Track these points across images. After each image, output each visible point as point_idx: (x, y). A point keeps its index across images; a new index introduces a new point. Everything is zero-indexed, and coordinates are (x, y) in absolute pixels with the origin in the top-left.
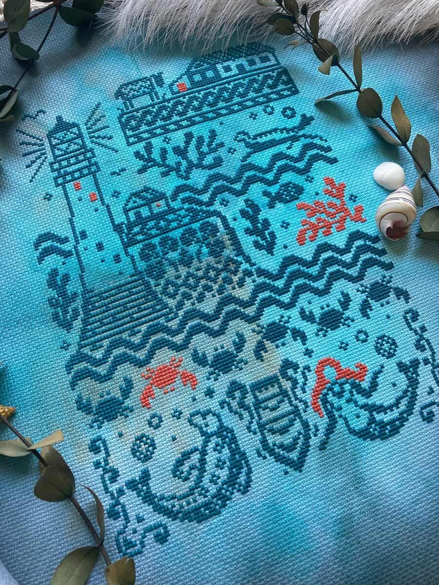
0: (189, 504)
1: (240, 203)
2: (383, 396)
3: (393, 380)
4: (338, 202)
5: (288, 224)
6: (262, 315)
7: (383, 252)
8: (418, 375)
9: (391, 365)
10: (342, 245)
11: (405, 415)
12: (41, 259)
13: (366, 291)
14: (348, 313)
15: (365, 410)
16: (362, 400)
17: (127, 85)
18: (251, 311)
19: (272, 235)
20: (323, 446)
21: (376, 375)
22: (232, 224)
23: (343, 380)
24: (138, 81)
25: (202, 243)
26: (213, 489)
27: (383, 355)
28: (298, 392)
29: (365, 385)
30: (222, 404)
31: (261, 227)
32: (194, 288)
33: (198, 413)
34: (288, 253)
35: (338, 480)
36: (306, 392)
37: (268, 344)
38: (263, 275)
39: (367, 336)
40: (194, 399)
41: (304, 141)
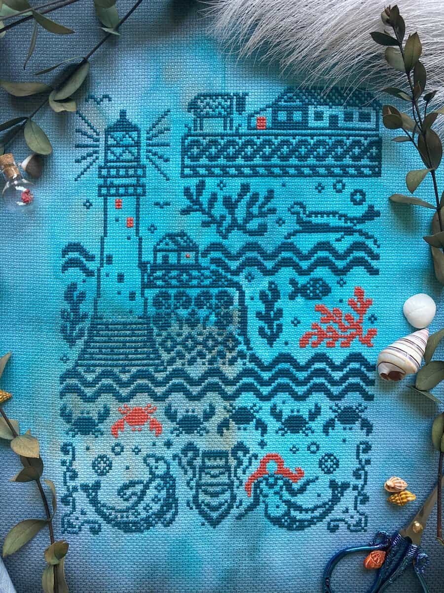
0: (122, 517)
1: (264, 283)
2: (305, 500)
3: (319, 492)
4: (356, 318)
5: (299, 322)
6: (239, 397)
7: (371, 383)
8: (343, 496)
9: (325, 479)
10: (338, 362)
11: (315, 520)
12: (65, 268)
13: (337, 412)
14: (312, 424)
15: (286, 505)
16: (286, 495)
17: (205, 96)
18: (230, 390)
19: (280, 327)
20: (239, 517)
21: (308, 483)
22: (247, 302)
23: (279, 476)
24: (219, 96)
25: (213, 311)
26: (144, 515)
27: (323, 470)
28: (240, 471)
29: (296, 486)
30: (175, 457)
31: (272, 316)
32: (190, 350)
33: (153, 456)
34: (285, 350)
35: (240, 544)
36: (245, 474)
37: (232, 424)
38: (255, 362)
39: (318, 450)
40: (154, 445)
41: (356, 238)
